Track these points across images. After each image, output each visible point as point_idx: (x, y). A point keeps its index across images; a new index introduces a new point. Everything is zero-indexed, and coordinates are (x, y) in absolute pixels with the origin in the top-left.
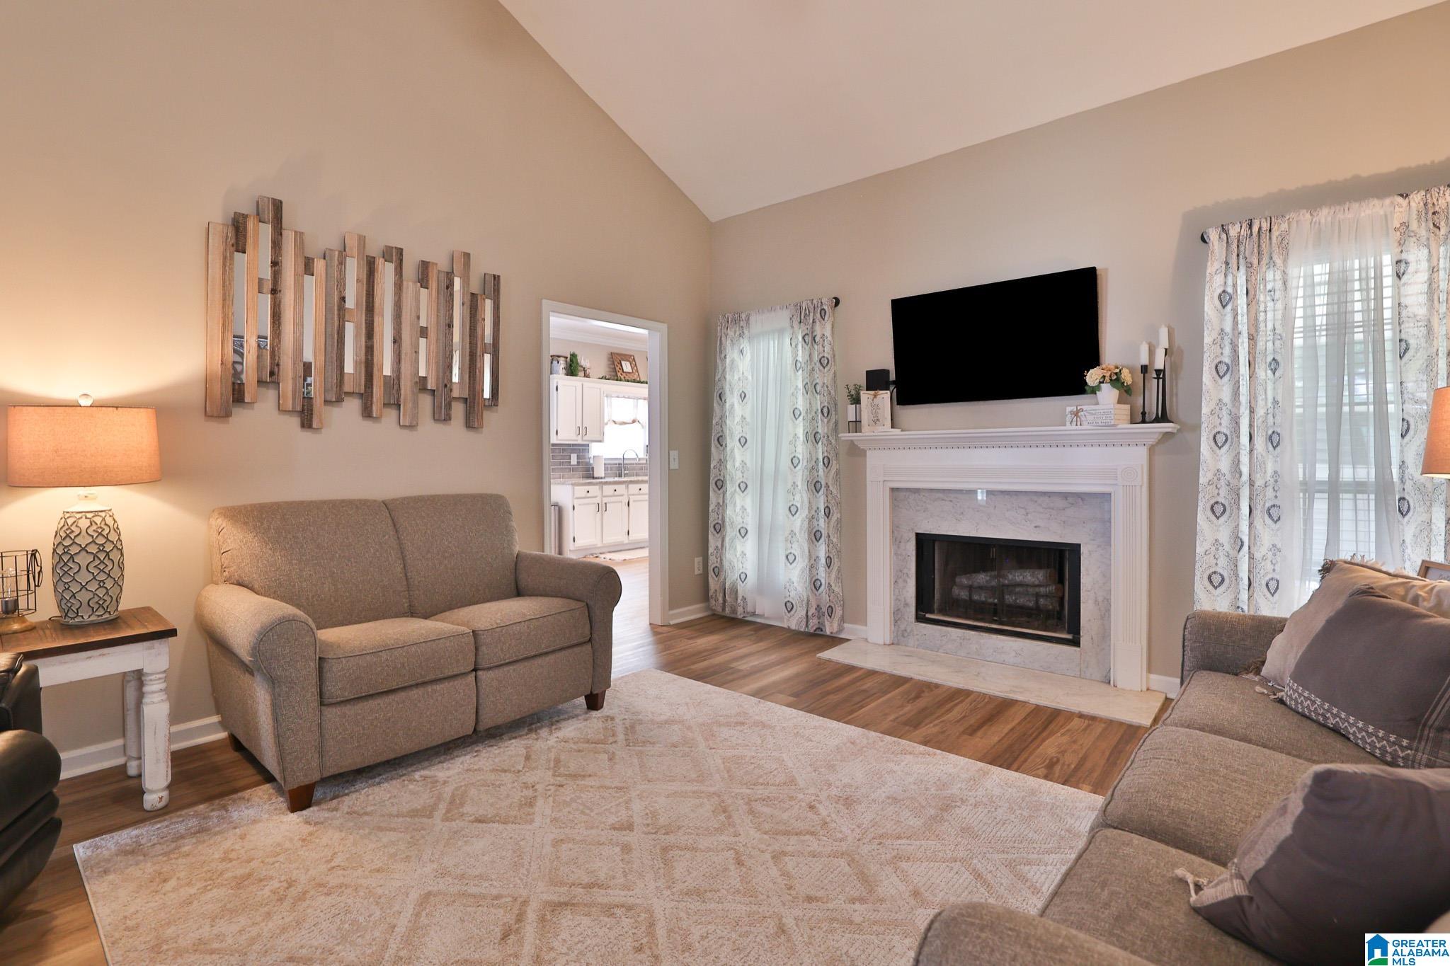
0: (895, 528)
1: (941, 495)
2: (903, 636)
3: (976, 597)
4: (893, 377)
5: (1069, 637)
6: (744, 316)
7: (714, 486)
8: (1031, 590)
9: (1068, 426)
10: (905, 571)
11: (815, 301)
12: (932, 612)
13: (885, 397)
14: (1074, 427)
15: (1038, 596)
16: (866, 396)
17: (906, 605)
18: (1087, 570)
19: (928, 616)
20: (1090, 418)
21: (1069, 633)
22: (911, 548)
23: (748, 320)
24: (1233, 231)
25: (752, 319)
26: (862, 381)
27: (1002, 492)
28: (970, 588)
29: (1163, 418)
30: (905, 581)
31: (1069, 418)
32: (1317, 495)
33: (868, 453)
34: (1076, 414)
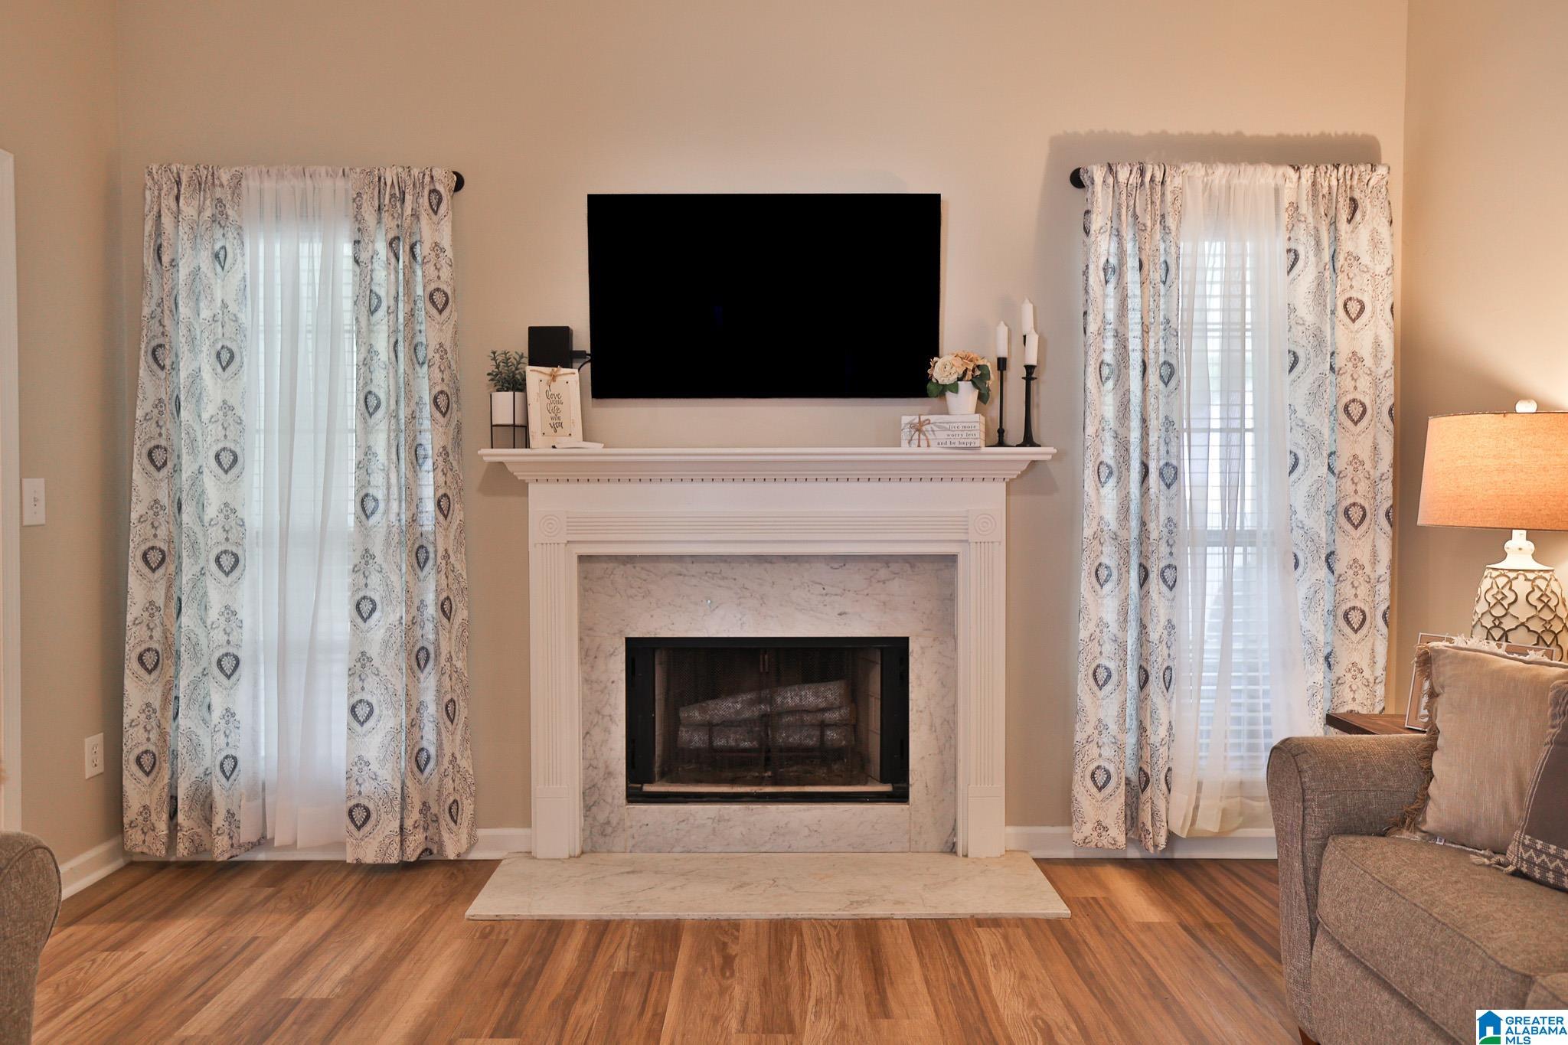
0: (586, 630)
1: (677, 567)
2: (603, 834)
3: (720, 742)
4: (582, 340)
5: (887, 788)
6: (225, 176)
7: (140, 564)
8: (807, 718)
9: (905, 447)
10: (607, 711)
11: (415, 172)
12: (651, 781)
13: (572, 381)
14: (914, 449)
15: (823, 726)
16: (535, 377)
17: (609, 774)
18: (918, 678)
19: (647, 788)
20: (942, 435)
21: (883, 781)
22: (617, 668)
23: (237, 182)
24: (1123, 174)
25: (251, 183)
26: (521, 345)
27: (786, 558)
28: (710, 727)
29: (1028, 441)
30: (607, 731)
31: (905, 435)
32: (1209, 549)
33: (530, 487)
34: (918, 428)
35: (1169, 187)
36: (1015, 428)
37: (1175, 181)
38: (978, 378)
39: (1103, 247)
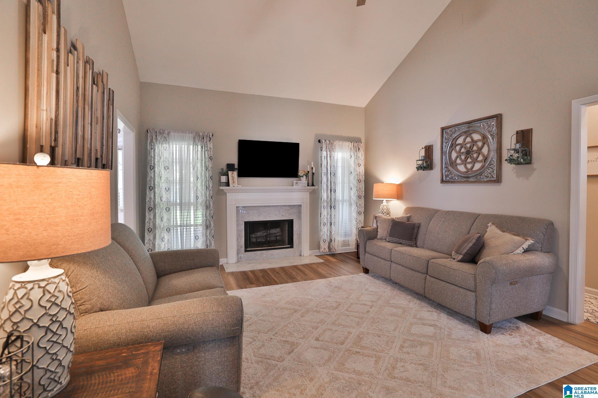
0: (237, 220)
1: (254, 208)
2: (240, 258)
3: (258, 240)
4: (236, 166)
5: (289, 246)
6: (166, 132)
8: (273, 235)
9: (294, 186)
10: (241, 235)
11: (206, 133)
12: (248, 248)
13: (235, 173)
14: (296, 187)
15: (276, 236)
16: (230, 173)
17: (242, 247)
18: (295, 226)
19: (247, 249)
20: (301, 184)
21: (288, 245)
22: (243, 227)
23: (169, 133)
24: (327, 141)
25: (172, 134)
27: (273, 206)
28: (256, 238)
29: (313, 185)
30: (241, 239)
31: (294, 185)
32: (340, 203)
33: (228, 194)
34: (297, 183)
35: (334, 144)
36: (310, 183)
37: (335, 143)
38: (307, 175)
39: (324, 153)
